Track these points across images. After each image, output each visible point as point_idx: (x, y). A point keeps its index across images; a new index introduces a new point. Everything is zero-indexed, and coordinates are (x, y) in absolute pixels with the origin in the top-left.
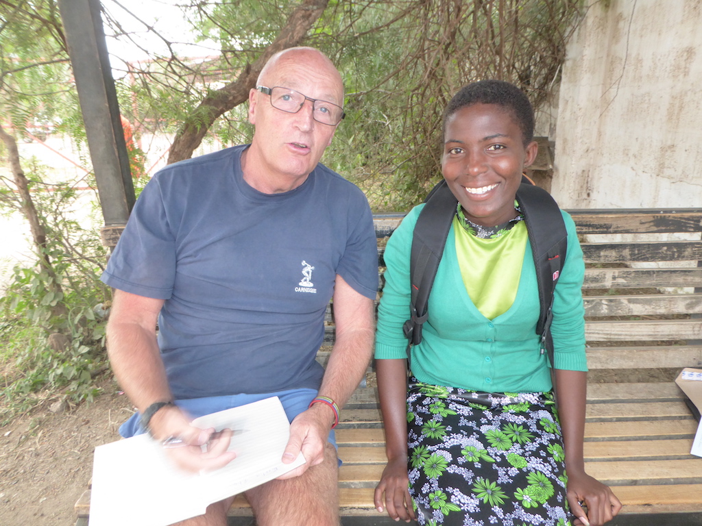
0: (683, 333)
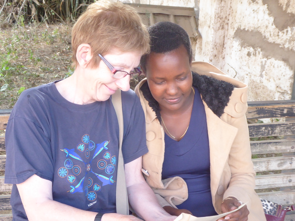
0: (277, 183)
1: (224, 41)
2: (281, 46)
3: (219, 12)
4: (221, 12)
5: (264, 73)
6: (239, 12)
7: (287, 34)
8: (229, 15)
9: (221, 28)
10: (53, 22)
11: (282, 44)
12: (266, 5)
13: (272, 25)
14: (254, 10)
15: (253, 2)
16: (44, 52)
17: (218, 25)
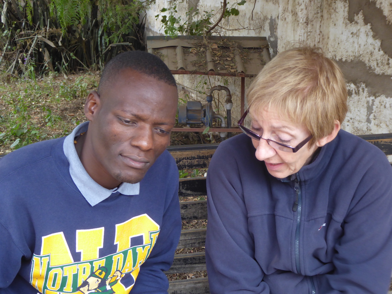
4: (307, 39)
5: (372, 116)
6: (332, 37)
8: (319, 42)
10: (73, 71)
12: (369, 24)
13: (379, 51)
14: (352, 33)
15: (351, 22)
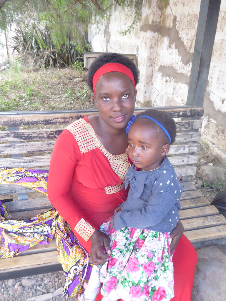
1: (152, 74)
2: (185, 75)
3: (150, 55)
4: (151, 56)
5: (175, 92)
6: (161, 55)
7: (189, 67)
8: (156, 57)
9: (151, 66)
10: (62, 68)
11: (186, 74)
12: (177, 49)
13: (180, 62)
14: (170, 53)
15: (170, 48)
16: (54, 83)
17: (149, 64)
